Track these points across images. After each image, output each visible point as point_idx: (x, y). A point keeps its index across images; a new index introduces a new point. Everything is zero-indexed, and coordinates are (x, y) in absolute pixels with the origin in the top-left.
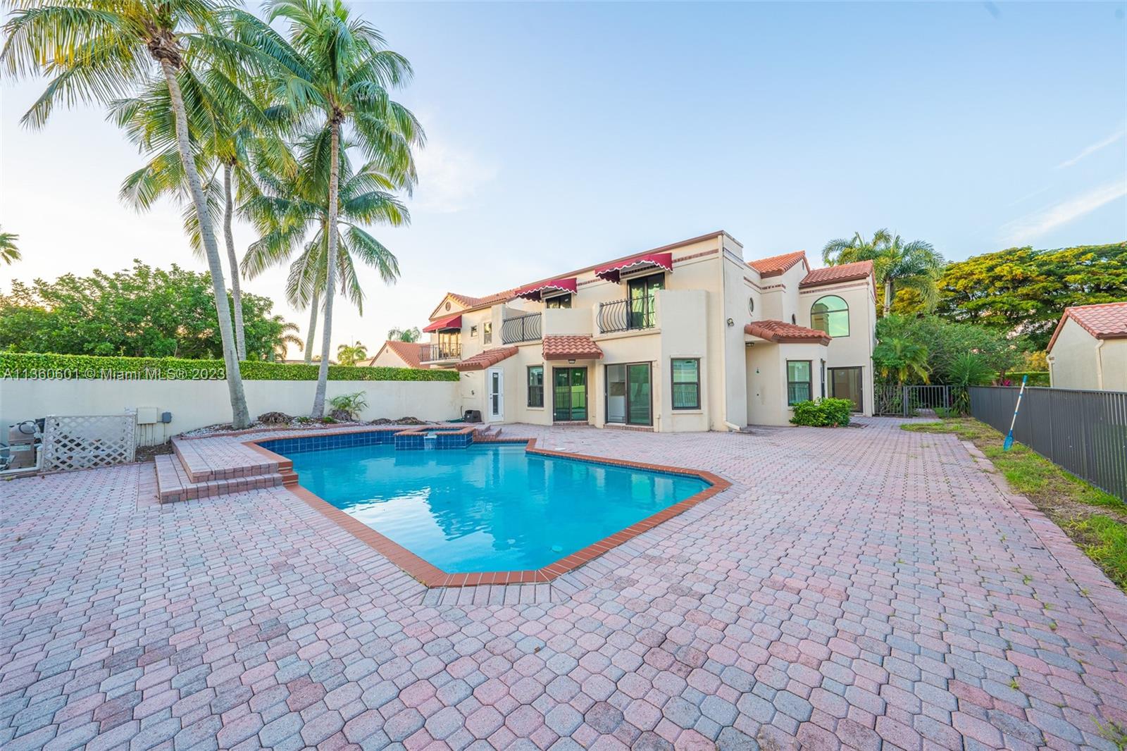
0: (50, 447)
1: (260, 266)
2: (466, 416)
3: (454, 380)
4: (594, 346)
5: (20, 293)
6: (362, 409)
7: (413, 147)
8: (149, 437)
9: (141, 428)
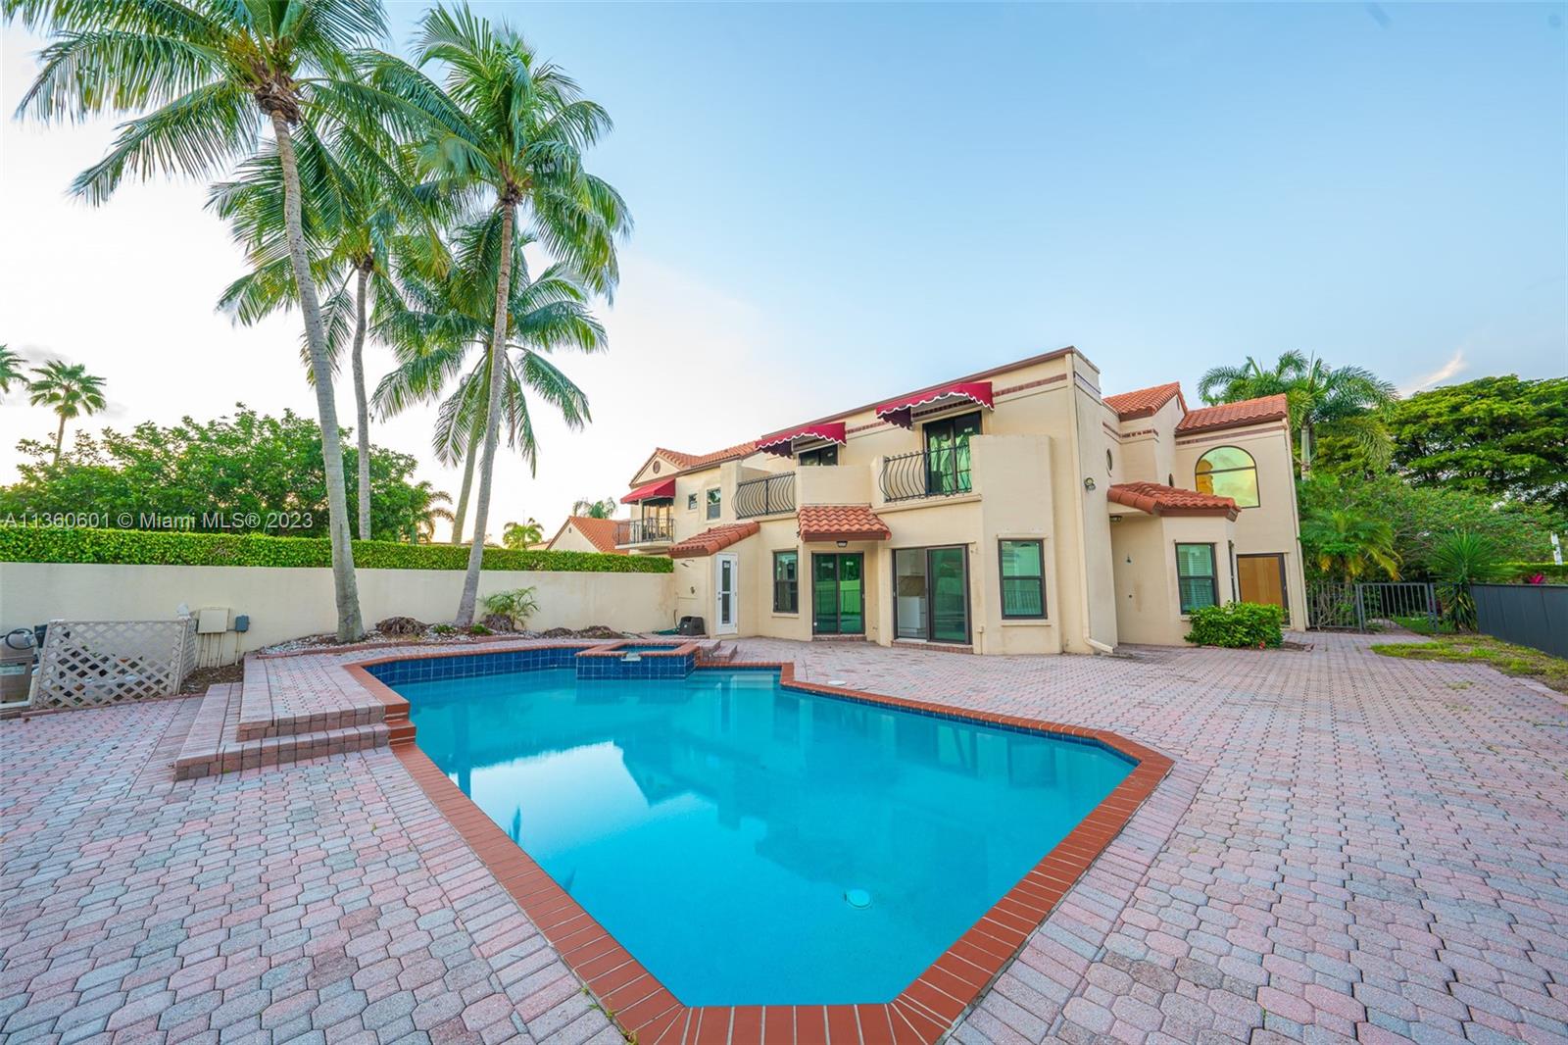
0: (50, 670)
1: (396, 404)
2: (682, 624)
3: (665, 572)
4: (876, 521)
5: (84, 448)
6: (529, 612)
7: (616, 236)
8: (214, 654)
9: (203, 639)
